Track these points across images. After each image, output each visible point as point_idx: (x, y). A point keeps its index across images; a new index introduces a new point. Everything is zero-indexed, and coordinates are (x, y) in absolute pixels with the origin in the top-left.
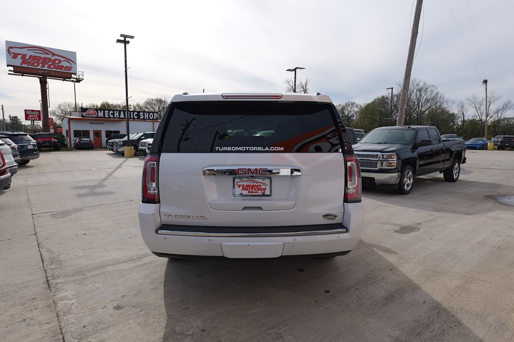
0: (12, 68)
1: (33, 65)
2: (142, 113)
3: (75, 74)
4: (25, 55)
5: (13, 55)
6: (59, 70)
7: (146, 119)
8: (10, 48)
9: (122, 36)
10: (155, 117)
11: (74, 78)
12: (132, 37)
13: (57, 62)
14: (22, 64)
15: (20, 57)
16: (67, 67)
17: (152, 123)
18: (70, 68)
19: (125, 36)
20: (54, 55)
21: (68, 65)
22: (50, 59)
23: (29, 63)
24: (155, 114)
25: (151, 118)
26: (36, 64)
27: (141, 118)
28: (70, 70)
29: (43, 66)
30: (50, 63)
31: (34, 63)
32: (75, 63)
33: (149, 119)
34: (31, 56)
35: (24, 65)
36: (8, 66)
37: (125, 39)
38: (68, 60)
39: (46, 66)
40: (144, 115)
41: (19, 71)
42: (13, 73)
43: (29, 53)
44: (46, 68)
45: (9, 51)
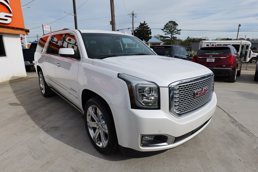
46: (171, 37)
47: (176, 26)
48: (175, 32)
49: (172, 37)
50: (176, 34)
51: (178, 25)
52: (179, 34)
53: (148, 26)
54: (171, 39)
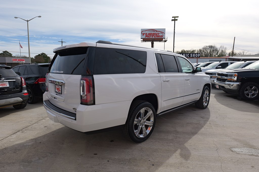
0: (142, 40)
1: (149, 37)
2: (192, 54)
3: (164, 38)
4: (147, 33)
5: (143, 34)
6: (158, 38)
7: (193, 57)
8: (142, 31)
9: (173, 17)
10: (199, 56)
11: (164, 40)
12: (178, 17)
13: (158, 34)
14: (145, 37)
15: (145, 34)
16: (161, 36)
17: (196, 59)
18: (162, 36)
19: (175, 17)
20: (157, 31)
21: (162, 35)
22: (155, 33)
23: (148, 37)
24: (199, 54)
25: (196, 56)
26: (150, 37)
27: (191, 56)
28: (162, 37)
29: (152, 37)
30: (155, 35)
31: (149, 36)
32: (165, 33)
33: (195, 57)
34: (149, 33)
35: (146, 38)
36: (141, 39)
37: (175, 18)
38: (162, 33)
39: (154, 36)
40: (192, 55)
41: (145, 40)
42: (142, 41)
43: (148, 32)
44: (153, 37)
45: (142, 33)
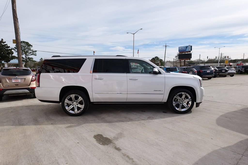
46: (26, 57)
47: (30, 47)
48: (30, 53)
49: (28, 57)
50: (31, 55)
51: (32, 46)
52: (34, 55)
53: (7, 44)
54: (26, 59)
